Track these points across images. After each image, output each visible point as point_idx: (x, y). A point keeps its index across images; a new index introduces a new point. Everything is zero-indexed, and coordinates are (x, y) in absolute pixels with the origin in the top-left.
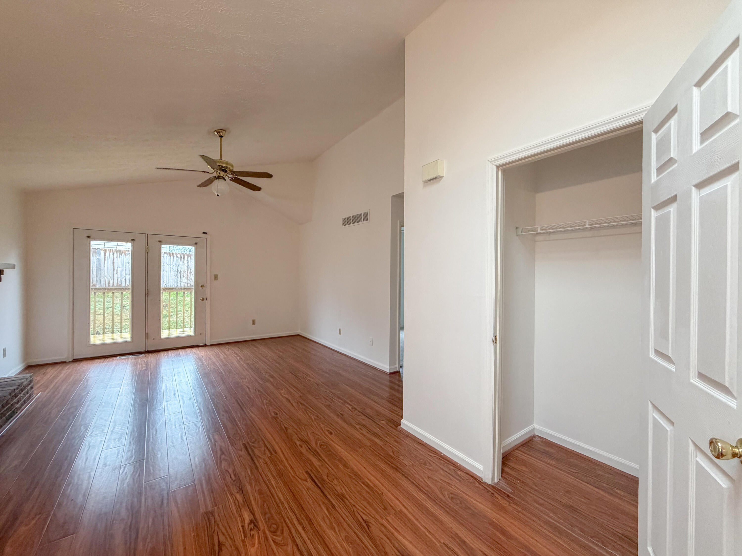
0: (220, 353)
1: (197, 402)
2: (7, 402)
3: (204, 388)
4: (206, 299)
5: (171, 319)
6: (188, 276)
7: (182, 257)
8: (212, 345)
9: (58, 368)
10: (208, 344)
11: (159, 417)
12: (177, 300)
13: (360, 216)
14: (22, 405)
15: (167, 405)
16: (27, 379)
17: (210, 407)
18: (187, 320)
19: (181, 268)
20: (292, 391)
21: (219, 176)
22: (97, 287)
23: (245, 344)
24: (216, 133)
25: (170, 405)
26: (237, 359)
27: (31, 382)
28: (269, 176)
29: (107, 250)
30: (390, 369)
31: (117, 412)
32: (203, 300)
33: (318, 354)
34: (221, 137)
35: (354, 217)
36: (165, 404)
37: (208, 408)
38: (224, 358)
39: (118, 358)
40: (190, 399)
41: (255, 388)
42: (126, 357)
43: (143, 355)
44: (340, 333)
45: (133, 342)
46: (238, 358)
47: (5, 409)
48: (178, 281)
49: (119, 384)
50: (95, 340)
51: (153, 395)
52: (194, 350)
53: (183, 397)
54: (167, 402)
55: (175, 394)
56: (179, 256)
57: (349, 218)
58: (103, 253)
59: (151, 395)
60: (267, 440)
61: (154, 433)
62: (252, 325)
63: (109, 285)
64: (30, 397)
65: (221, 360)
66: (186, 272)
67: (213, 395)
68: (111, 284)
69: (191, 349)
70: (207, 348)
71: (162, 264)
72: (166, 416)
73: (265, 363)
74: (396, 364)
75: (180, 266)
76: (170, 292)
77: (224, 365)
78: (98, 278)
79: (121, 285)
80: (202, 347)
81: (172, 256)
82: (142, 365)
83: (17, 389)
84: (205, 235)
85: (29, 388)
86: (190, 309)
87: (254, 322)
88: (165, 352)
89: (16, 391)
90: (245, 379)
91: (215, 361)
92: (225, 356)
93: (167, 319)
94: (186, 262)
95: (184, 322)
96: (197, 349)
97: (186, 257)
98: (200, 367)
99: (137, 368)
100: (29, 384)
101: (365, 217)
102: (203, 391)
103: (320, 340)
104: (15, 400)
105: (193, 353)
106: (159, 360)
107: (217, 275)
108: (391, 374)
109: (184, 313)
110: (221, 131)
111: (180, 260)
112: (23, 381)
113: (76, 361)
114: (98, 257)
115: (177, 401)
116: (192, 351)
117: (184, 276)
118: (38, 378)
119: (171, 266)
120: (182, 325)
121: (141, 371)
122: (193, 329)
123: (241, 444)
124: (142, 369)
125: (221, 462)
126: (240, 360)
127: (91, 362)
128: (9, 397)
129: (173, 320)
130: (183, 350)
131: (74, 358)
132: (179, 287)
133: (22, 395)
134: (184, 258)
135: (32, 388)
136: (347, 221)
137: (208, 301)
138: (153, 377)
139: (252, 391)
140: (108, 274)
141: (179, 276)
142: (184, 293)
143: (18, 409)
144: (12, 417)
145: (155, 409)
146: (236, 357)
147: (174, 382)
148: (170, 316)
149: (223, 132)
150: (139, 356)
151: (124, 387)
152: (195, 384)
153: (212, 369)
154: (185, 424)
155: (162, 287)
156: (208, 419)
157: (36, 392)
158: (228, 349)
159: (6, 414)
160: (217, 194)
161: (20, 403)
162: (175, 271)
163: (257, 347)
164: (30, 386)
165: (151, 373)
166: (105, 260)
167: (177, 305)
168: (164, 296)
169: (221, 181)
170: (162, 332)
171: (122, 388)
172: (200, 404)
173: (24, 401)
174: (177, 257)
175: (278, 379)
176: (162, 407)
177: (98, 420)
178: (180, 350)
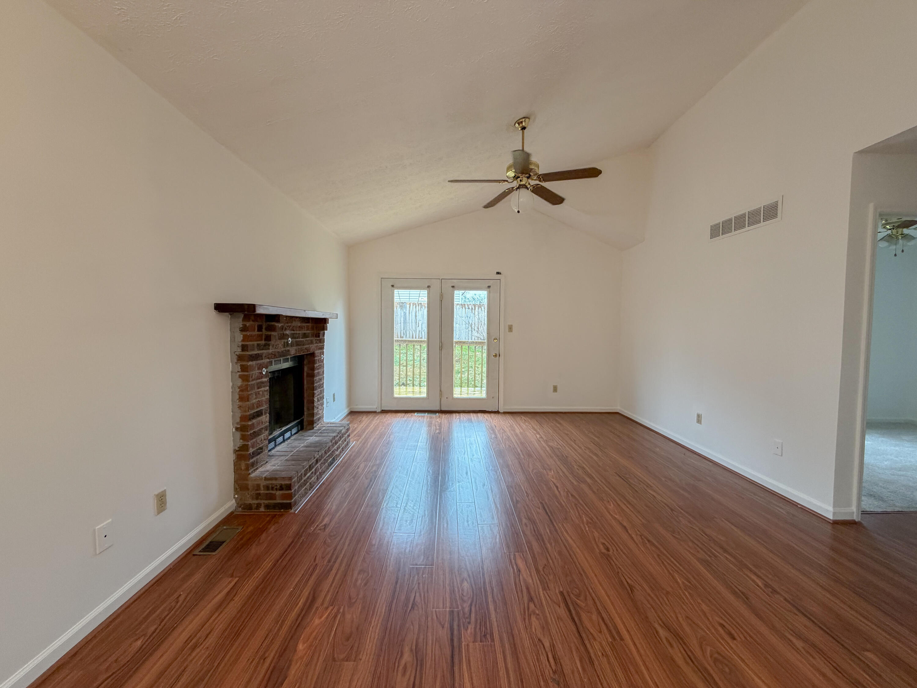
0: (515, 425)
1: (492, 492)
2: (329, 449)
3: (500, 473)
4: (499, 356)
5: (463, 376)
6: (478, 328)
7: (473, 308)
8: (505, 413)
9: (371, 416)
10: (501, 410)
11: (450, 502)
12: (468, 355)
13: (755, 213)
14: (341, 452)
15: (459, 486)
16: (345, 427)
17: (508, 505)
18: (478, 378)
19: (472, 321)
20: (627, 510)
21: (520, 185)
22: (404, 339)
23: (544, 417)
24: (517, 125)
25: (462, 488)
26: (536, 437)
27: (348, 430)
28: (596, 173)
29: (411, 304)
30: (834, 514)
31: (411, 481)
32: (496, 356)
33: (658, 449)
34: (524, 128)
35: (740, 217)
36: (457, 485)
37: (505, 505)
38: (520, 433)
39: (416, 414)
40: (484, 485)
41: (566, 490)
42: (423, 414)
43: (437, 414)
44: (700, 421)
45: (428, 398)
46: (538, 436)
47: (327, 455)
48: (469, 335)
49: (414, 446)
50: (400, 392)
51: (445, 468)
52: (486, 416)
53: (475, 479)
54: (459, 482)
55: (467, 473)
56: (470, 308)
57: (727, 223)
58: (408, 306)
59: (443, 468)
60: (599, 598)
61: (445, 525)
62: (553, 392)
63: (413, 338)
64: (347, 444)
65: (517, 435)
66: (477, 325)
67: (512, 487)
68: (414, 337)
69: (483, 414)
70: (500, 415)
71: (455, 316)
72: (458, 503)
73: (576, 450)
74: (849, 505)
75: (471, 318)
76: (462, 346)
77: (522, 443)
78: (404, 331)
79: (421, 338)
80: (495, 414)
81: (464, 308)
82: (435, 426)
83: (337, 436)
84: (499, 275)
85: (346, 436)
86: (481, 365)
87: (555, 389)
88: (457, 414)
89: (336, 438)
90: (550, 470)
91: (509, 434)
92: (521, 431)
93: (460, 375)
94: (476, 313)
95: (475, 380)
96: (489, 415)
97: (477, 308)
98: (493, 441)
99: (431, 429)
100: (347, 432)
101: (772, 212)
102: (498, 477)
103: (656, 426)
104: (335, 447)
105: (485, 420)
106: (451, 423)
107: (512, 325)
108: (836, 523)
109: (475, 370)
110: (523, 120)
111: (471, 311)
112: (341, 428)
113: (384, 412)
114: (404, 311)
115: (469, 483)
116: (484, 417)
117: (474, 330)
118: (356, 426)
119: (463, 319)
120: (473, 383)
121: (434, 434)
122: (484, 389)
123: (557, 591)
124: (436, 431)
125: (530, 616)
126: (541, 440)
127: (394, 415)
128: (330, 444)
129: (465, 376)
130: (475, 415)
131: (383, 409)
132: (470, 340)
133: (340, 442)
134: (475, 309)
135: (349, 436)
136: (723, 228)
137: (502, 358)
138: (445, 444)
139: (562, 492)
140: (412, 327)
141: (470, 329)
142: (475, 347)
143: (338, 456)
144: (333, 463)
145: (447, 489)
146: (535, 434)
147: (466, 456)
148: (461, 372)
149: (527, 120)
150: (433, 415)
151: (419, 451)
152: (488, 463)
153: (507, 446)
154: (479, 523)
155: (454, 340)
156: (507, 524)
157: (351, 440)
158: (524, 421)
159: (328, 460)
160: (516, 211)
161: (339, 451)
162: (466, 324)
163: (560, 424)
164: (348, 434)
165: (444, 439)
166: (409, 313)
167: (468, 360)
168: (457, 350)
169: (523, 191)
170: (454, 390)
171: (417, 451)
172: (496, 496)
173: (342, 449)
174: (469, 308)
175: (600, 482)
176: (454, 488)
177: (394, 489)
178: (472, 414)
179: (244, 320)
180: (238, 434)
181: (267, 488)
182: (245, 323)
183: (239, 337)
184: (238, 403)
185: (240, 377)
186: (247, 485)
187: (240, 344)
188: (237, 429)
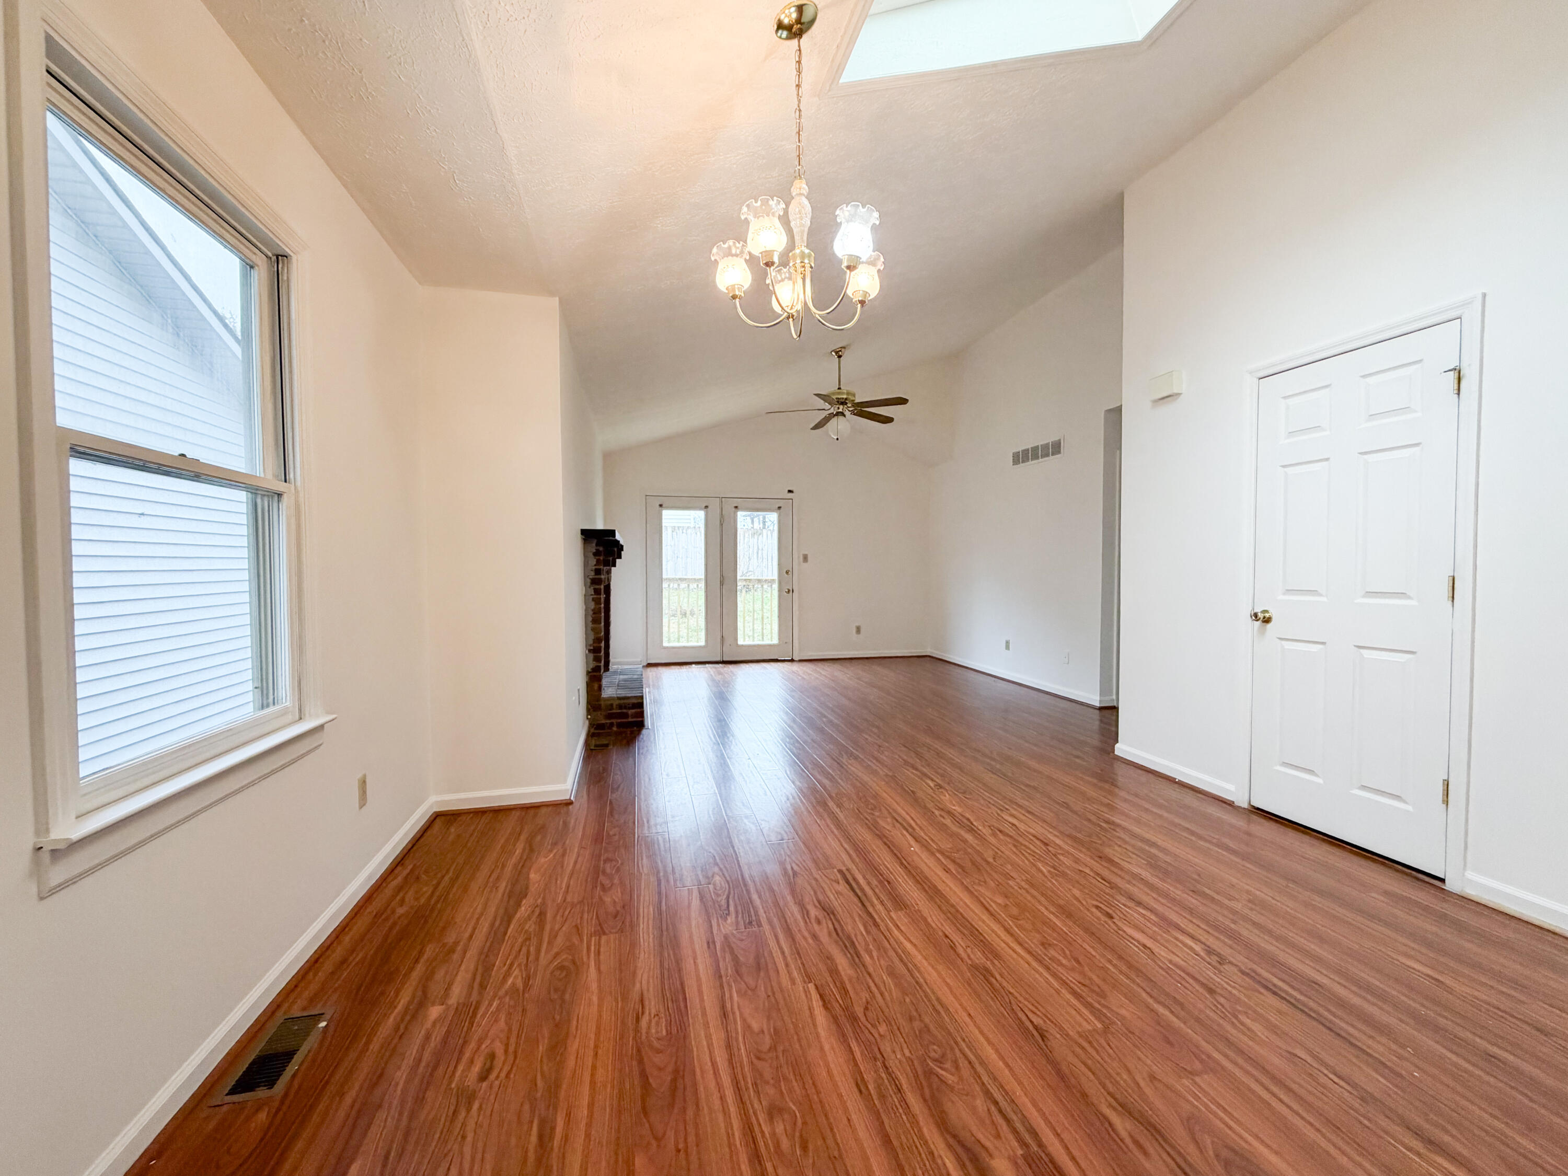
4: (793, 592)
8: (801, 661)
10: (796, 658)
13: (1045, 447)
21: (837, 412)
24: (833, 353)
28: (902, 401)
32: (789, 591)
34: (840, 357)
35: (1035, 449)
42: (704, 666)
43: (718, 665)
44: (1007, 647)
45: (707, 647)
52: (779, 665)
57: (1025, 452)
62: (856, 634)
69: (772, 664)
70: (795, 664)
80: (788, 663)
84: (790, 494)
87: (858, 630)
96: (782, 664)
101: (1056, 448)
103: (970, 662)
105: (778, 671)
107: (806, 555)
110: (840, 350)
116: (777, 667)
122: (775, 634)
136: (1021, 457)
137: (796, 593)
149: (843, 350)
150: (715, 667)
169: (841, 418)
170: (739, 637)
179: (597, 545)
180: (591, 656)
181: (620, 707)
182: (598, 548)
183: (593, 561)
184: (590, 625)
185: (593, 599)
186: (600, 705)
187: (594, 568)
188: (590, 651)
